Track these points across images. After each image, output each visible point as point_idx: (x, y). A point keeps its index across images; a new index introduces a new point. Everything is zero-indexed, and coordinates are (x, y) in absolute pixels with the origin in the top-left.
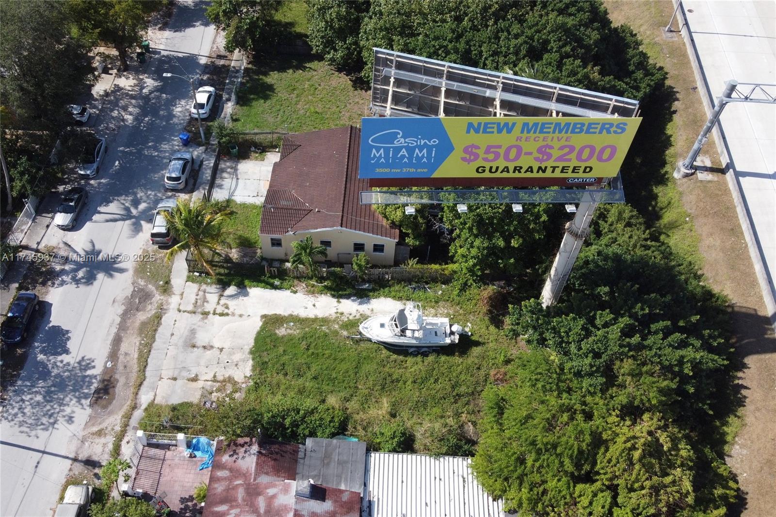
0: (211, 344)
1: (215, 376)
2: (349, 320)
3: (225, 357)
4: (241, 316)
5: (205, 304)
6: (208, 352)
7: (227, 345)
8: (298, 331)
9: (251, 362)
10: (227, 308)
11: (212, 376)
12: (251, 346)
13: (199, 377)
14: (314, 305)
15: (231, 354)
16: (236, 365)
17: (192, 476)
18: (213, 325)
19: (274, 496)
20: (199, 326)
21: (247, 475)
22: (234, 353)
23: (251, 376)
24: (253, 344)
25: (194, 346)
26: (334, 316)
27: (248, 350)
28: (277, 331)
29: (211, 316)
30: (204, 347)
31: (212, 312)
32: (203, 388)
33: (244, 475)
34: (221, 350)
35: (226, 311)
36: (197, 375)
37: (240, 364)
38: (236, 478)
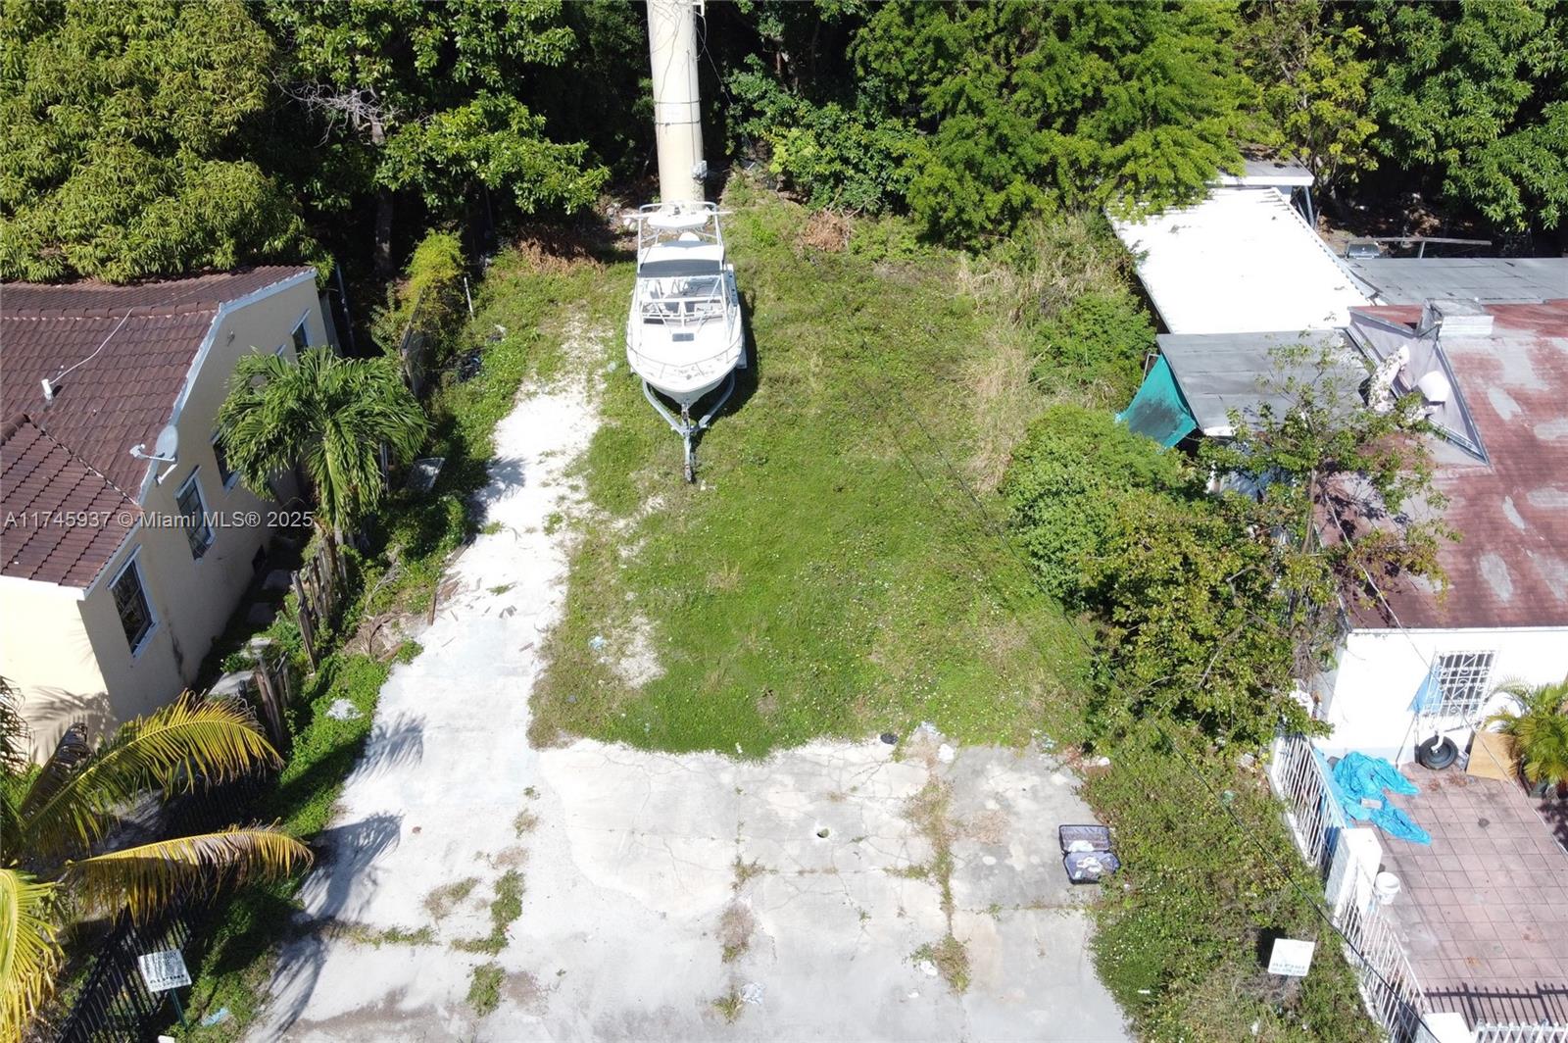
0: (712, 922)
1: (917, 872)
2: (594, 497)
3: (792, 849)
4: (525, 824)
5: (408, 1004)
6: (767, 925)
7: (721, 856)
8: (638, 620)
9: (818, 750)
10: (461, 891)
11: (912, 885)
12: (724, 760)
13: (934, 939)
14: (500, 590)
15: (772, 827)
16: (834, 798)
17: (1471, 863)
18: (582, 937)
19: (1519, 397)
20: (584, 1006)
21: (1469, 490)
22: (768, 817)
23: (888, 738)
24: (710, 756)
25: (730, 1004)
26: (566, 535)
27: (747, 767)
28: (637, 682)
29: (509, 960)
30: (734, 950)
31: (481, 959)
32: (994, 908)
33: (1473, 501)
34: (745, 872)
35: (486, 892)
36: (925, 952)
37: (828, 785)
38: (1496, 527)
